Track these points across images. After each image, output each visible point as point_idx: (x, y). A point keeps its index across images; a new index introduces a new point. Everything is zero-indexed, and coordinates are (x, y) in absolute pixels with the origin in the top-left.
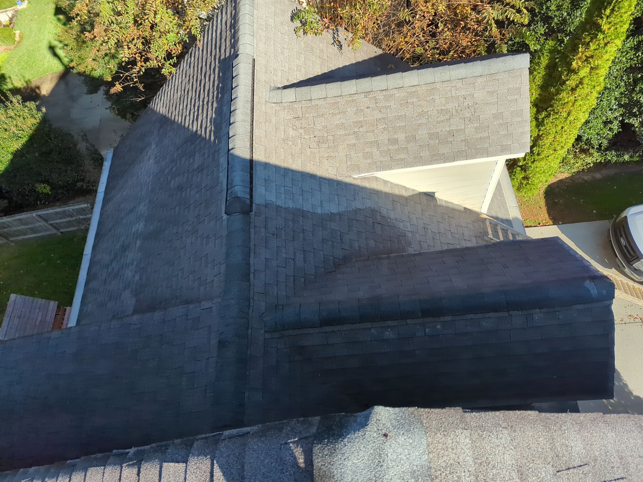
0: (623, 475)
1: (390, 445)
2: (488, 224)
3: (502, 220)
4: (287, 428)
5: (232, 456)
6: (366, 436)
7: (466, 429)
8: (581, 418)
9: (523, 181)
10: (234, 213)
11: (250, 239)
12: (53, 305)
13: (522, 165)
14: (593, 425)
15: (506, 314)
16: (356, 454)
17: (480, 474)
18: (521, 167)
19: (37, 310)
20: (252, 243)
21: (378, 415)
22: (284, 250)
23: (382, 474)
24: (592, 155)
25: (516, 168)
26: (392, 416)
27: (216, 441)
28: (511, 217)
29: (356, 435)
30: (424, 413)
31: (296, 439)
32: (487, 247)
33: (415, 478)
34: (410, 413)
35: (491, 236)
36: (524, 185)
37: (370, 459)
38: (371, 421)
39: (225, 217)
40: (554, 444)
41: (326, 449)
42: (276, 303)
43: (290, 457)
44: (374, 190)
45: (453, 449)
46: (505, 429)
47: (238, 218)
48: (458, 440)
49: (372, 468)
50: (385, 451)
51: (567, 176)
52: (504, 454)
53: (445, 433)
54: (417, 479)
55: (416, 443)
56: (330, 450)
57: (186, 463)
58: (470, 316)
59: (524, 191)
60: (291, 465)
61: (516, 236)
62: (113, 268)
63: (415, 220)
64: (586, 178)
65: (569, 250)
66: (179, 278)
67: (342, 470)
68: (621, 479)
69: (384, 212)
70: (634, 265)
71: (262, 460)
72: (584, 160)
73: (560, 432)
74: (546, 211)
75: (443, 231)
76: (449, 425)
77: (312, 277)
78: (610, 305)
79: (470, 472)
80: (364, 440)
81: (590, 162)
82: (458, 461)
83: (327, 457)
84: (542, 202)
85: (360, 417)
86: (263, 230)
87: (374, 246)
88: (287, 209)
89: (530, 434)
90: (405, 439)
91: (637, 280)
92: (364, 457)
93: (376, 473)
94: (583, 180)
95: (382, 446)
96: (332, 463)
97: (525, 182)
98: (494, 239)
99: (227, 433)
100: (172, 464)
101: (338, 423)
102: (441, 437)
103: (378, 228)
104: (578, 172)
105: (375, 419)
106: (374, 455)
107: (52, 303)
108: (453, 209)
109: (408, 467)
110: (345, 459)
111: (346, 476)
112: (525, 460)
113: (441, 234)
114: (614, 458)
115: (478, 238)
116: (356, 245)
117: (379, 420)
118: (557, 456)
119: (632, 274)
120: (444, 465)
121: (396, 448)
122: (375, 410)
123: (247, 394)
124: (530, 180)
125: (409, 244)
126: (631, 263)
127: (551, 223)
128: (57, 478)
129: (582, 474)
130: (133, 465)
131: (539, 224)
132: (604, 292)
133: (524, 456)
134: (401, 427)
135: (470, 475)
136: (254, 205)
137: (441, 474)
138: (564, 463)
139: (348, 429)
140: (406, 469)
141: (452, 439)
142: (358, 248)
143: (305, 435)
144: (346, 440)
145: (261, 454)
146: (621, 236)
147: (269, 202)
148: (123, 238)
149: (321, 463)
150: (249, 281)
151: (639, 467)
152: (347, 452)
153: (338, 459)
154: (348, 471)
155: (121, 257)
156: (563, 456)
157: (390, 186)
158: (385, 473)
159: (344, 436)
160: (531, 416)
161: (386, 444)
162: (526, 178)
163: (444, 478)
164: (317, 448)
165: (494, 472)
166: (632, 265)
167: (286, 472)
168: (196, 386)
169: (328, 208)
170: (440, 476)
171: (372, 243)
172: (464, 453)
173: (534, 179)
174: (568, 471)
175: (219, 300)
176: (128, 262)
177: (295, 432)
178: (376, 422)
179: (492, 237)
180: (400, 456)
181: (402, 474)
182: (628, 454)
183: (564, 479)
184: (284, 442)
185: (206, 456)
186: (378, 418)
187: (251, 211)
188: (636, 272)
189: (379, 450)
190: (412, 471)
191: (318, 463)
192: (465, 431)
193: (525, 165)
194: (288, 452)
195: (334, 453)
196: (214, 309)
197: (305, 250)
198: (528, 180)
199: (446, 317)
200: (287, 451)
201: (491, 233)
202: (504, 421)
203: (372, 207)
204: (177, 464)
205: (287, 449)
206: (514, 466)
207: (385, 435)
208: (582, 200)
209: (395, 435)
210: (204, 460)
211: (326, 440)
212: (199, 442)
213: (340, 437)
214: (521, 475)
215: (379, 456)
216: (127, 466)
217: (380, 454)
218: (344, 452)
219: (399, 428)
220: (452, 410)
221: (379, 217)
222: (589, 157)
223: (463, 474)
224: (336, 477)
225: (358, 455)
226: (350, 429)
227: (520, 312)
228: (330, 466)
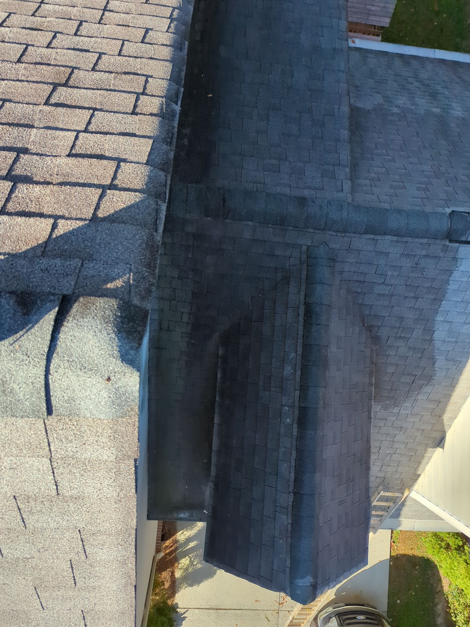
0: (78, 584)
1: (99, 382)
2: (397, 495)
3: (399, 510)
4: (148, 272)
5: (137, 211)
6: (111, 359)
7: (116, 458)
8: (130, 565)
9: (444, 543)
10: (451, 221)
11: (416, 237)
12: (386, 22)
13: (464, 549)
14: (123, 574)
15: (291, 489)
16: (97, 345)
17: (75, 461)
18: (463, 546)
19: (382, 5)
20: (410, 239)
21: (130, 375)
22: (396, 274)
23: (73, 369)
24: (466, 624)
25: (462, 541)
26: (129, 388)
27: (158, 196)
28: (401, 519)
29: (115, 348)
30: (133, 420)
31: (131, 282)
32: (367, 489)
33: (69, 400)
34: (132, 407)
35: (382, 493)
36: (440, 542)
37: (90, 359)
38: (125, 367)
39: (448, 211)
40: (104, 535)
41: (111, 313)
42: (337, 260)
43: (116, 273)
44: (457, 383)
45: (97, 441)
46: (117, 494)
47: (445, 225)
48: (106, 448)
49: (81, 359)
50: (94, 375)
51: (444, 588)
52: (93, 487)
53: (112, 438)
54: (67, 402)
55: (101, 408)
56: (108, 317)
57: (146, 164)
58: (294, 453)
59: (433, 541)
60: (108, 274)
61: (380, 518)
62: (412, 84)
63: (412, 420)
64: (439, 607)
65: (350, 571)
66: (385, 157)
67: (86, 328)
68: (75, 582)
69: (427, 389)
70: (334, 618)
71: (122, 243)
72: (461, 613)
73: (115, 543)
74: (407, 553)
75: (396, 446)
76: (121, 443)
77: (361, 301)
78: (286, 592)
79: (76, 452)
80: (108, 356)
81: (458, 618)
82: (86, 444)
83: (103, 313)
84: (418, 553)
85: (135, 354)
86: (424, 253)
87: (387, 371)
88: (447, 282)
89: (113, 516)
90: (105, 398)
91: (319, 615)
92: (93, 353)
93: (76, 363)
94: (437, 604)
95: (99, 374)
96: (95, 317)
97: (443, 544)
98: (379, 496)
99: (164, 207)
100: (149, 149)
101: (135, 329)
102: (109, 433)
103: (409, 379)
104: (447, 602)
105: (126, 371)
106: (93, 364)
107: (388, 20)
108: (419, 463)
109: (79, 396)
110: (95, 332)
111: (80, 330)
112: (88, 505)
113: (392, 443)
114: (93, 582)
115: (383, 479)
116: (392, 352)
117: (124, 375)
118: (94, 534)
119: (326, 613)
120: (83, 429)
121: (96, 387)
122: (135, 373)
123: (250, 223)
124: (444, 551)
125: (386, 408)
126: (337, 617)
127: (393, 554)
128: (173, 33)
129: (78, 551)
130: (162, 109)
131: (394, 542)
132: (299, 592)
133: (92, 505)
134: (117, 396)
135: (73, 451)
136: (458, 245)
137: (73, 425)
138: (88, 538)
139: (124, 340)
140: (76, 393)
141: (106, 443)
142: (387, 353)
143: (133, 291)
144: (113, 336)
145: (129, 243)
146: (367, 618)
147: (459, 263)
148: (447, 93)
149: (99, 306)
150: (366, 233)
151: (86, 600)
152: (101, 336)
153: (98, 324)
154: (83, 333)
155: (425, 91)
156: (94, 540)
157: (459, 401)
158: (74, 372)
159: (119, 334)
160: (131, 521)
161: (100, 378)
162: (448, 547)
163: (70, 428)
164: (114, 303)
165: (77, 474)
166: (335, 616)
167: (104, 268)
168: (266, 173)
169: (441, 329)
170: (71, 424)
171: (391, 369)
172: (94, 451)
173: (445, 555)
174: (80, 540)
175: (349, 200)
176: (416, 99)
177: (139, 281)
178: (123, 371)
179: (380, 494)
180: (88, 390)
181: (72, 388)
182: (98, 595)
183: (73, 534)
184: (133, 268)
185: (145, 184)
186: (127, 374)
187: (451, 241)
188: (328, 617)
189: (96, 370)
190: (75, 399)
191: (100, 302)
192: (115, 457)
193: (463, 551)
194: (121, 272)
195: (104, 321)
196: (340, 194)
197: (393, 297)
198: (445, 548)
199: (296, 430)
200: (123, 271)
201: (386, 495)
202: (125, 495)
203: (435, 378)
204: (147, 154)
205: (125, 270)
206: (83, 493)
207: (109, 379)
208: (413, 594)
209: (109, 389)
210: (143, 182)
211: (119, 314)
212: (163, 177)
213: (118, 330)
214: (76, 498)
215: (90, 368)
216: (163, 102)
217: (92, 370)
218: (102, 332)
219: (116, 394)
220: (137, 449)
221: (421, 382)
222: (464, 620)
223: (74, 446)
224: (81, 320)
225: (96, 346)
226: (124, 342)
227: (290, 504)
228: (93, 314)
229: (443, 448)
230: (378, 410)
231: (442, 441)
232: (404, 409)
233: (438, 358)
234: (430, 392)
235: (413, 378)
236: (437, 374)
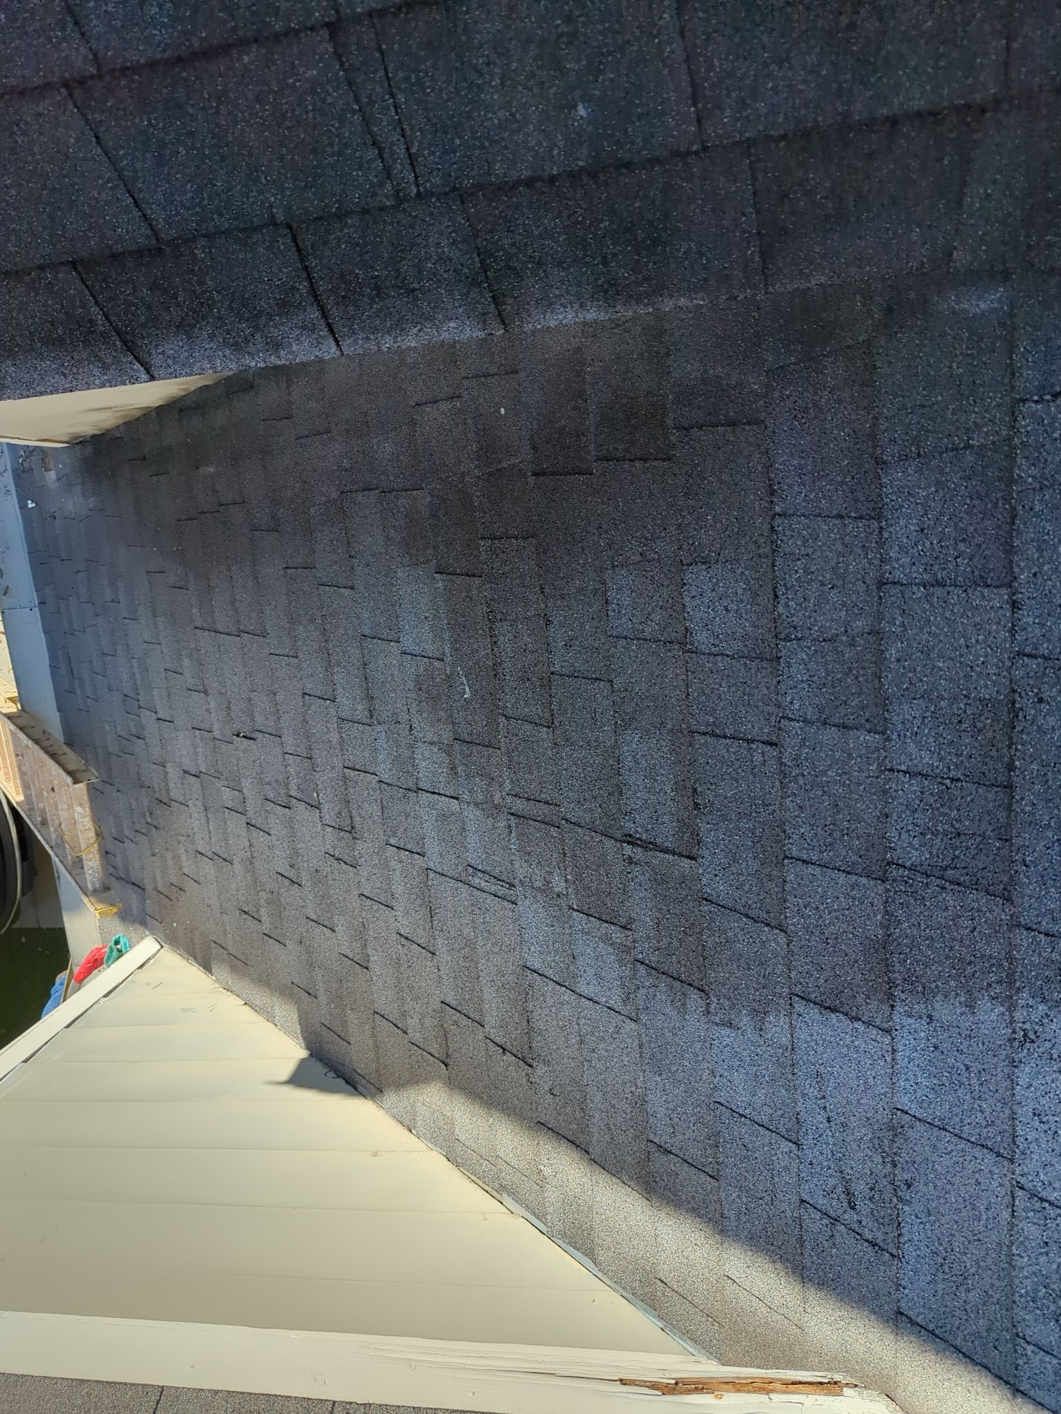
63: (398, 886)
69: (599, 964)
75: (276, 821)
113: (283, 797)
229: (299, 1079)
230: (408, 643)
231: (339, 1074)
232: (444, 817)
233: (904, 1042)
234: (582, 988)
235: (666, 833)
236: (727, 1034)
